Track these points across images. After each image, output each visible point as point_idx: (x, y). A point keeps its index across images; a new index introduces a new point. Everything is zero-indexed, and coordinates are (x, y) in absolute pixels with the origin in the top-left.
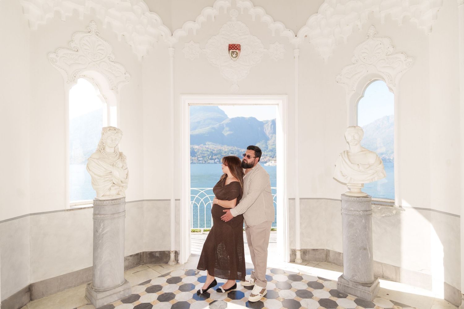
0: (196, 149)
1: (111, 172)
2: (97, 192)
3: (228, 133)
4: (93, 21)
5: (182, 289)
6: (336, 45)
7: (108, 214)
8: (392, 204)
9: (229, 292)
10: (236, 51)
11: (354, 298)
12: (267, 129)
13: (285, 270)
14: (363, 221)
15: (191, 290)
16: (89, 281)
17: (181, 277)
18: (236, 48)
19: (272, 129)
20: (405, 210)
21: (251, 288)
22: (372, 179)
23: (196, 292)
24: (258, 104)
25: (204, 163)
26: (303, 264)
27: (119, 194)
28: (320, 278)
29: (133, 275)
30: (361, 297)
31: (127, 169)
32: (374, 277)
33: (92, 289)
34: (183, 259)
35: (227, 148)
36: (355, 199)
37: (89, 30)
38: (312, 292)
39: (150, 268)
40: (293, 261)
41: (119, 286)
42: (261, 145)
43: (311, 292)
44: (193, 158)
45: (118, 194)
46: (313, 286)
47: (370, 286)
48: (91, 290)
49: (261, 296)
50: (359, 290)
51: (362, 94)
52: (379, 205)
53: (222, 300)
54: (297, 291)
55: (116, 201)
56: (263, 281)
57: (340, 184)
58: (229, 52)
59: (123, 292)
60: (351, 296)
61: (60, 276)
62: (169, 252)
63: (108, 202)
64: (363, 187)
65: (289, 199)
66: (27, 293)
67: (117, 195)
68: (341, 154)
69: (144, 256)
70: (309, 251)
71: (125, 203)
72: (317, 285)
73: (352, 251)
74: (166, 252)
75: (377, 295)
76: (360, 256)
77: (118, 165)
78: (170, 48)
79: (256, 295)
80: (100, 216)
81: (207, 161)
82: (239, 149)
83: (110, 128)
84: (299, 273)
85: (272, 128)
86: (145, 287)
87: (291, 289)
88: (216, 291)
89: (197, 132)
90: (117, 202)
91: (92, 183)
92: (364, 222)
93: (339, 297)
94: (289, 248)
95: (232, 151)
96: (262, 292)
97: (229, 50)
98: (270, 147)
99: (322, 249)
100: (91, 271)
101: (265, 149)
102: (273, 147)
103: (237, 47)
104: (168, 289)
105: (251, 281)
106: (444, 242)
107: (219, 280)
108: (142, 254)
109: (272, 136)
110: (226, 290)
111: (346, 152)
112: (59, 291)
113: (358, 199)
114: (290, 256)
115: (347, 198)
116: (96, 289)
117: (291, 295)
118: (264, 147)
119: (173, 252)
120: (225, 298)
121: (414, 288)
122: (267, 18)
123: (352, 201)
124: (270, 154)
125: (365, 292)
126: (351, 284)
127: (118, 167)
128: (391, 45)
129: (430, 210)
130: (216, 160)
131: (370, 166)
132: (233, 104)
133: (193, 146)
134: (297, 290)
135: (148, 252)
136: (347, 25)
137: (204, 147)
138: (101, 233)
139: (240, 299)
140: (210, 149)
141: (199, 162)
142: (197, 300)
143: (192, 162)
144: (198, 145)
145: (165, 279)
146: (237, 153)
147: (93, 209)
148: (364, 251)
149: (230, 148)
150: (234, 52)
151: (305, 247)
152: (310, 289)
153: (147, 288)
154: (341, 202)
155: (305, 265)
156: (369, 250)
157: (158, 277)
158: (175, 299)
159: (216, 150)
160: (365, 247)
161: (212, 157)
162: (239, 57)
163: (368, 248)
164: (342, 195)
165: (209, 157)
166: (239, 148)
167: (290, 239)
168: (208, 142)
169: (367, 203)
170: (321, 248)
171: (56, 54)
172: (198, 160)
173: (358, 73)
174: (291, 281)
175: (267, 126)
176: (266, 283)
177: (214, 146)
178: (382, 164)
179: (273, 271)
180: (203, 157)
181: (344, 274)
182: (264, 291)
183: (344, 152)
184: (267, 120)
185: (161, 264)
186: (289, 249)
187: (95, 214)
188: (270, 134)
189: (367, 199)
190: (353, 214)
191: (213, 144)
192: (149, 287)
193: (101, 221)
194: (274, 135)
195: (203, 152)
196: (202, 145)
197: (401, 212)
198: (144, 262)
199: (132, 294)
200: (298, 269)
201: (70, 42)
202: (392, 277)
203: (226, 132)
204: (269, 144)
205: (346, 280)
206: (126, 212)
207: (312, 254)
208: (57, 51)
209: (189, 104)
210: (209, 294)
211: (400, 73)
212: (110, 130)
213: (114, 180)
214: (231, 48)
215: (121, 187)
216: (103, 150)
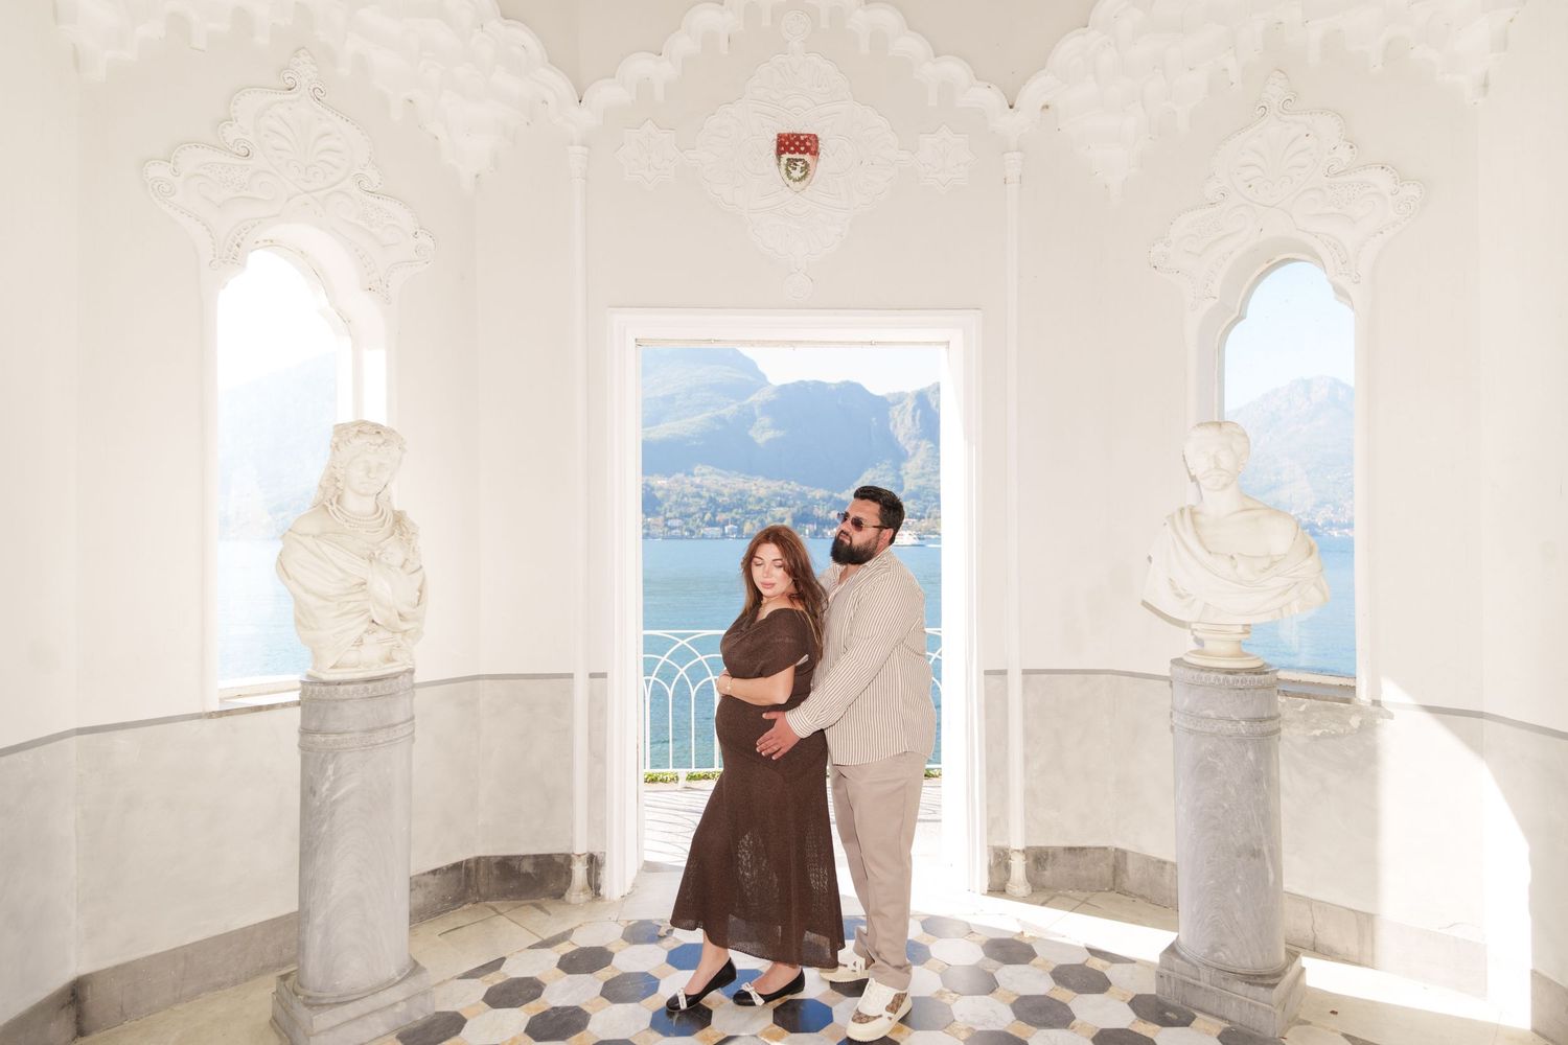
0: (661, 488)
1: (365, 584)
2: (313, 652)
3: (770, 434)
4: (303, 51)
5: (615, 991)
6: (1151, 138)
7: (352, 732)
8: (1346, 694)
9: (777, 1003)
10: (801, 156)
11: (1218, 1026)
12: (899, 420)
13: (972, 920)
14: (1251, 755)
15: (645, 996)
16: (284, 965)
17: (610, 949)
18: (802, 149)
19: (917, 422)
20: (1391, 716)
21: (857, 988)
22: (1280, 609)
23: (664, 1004)
25: (687, 538)
26: (1035, 898)
27: (393, 661)
28: (1094, 952)
29: (440, 939)
30: (1241, 1025)
31: (420, 572)
32: (1287, 951)
33: (297, 994)
34: (615, 881)
35: (765, 484)
36: (1222, 677)
37: (289, 81)
38: (1070, 1005)
39: (500, 914)
40: (998, 889)
41: (390, 984)
42: (880, 476)
43: (1065, 1005)
44: (649, 519)
45: (390, 660)
46: (1072, 983)
47: (1273, 986)
48: (291, 997)
49: (890, 1018)
50: (1235, 999)
51: (1240, 311)
52: (1299, 695)
53: (755, 1036)
54: (1015, 1002)
55: (379, 684)
56: (899, 967)
57: (1166, 623)
58: (779, 160)
59: (404, 1005)
60: (1207, 1018)
61: (183, 947)
62: (568, 859)
63: (351, 688)
64: (1247, 636)
65: (987, 673)
66: (63, 1011)
67: (385, 663)
68: (1171, 517)
69: (481, 873)
70: (1054, 856)
71: (414, 686)
72: (1086, 977)
73: (1209, 862)
74: (557, 859)
75: (1297, 1015)
76: (1240, 877)
77: (387, 558)
78: (572, 144)
79: (875, 1018)
80: (323, 739)
81: (697, 531)
82: (805, 488)
83: (362, 428)
84: (1022, 933)
85: (917, 418)
86: (481, 987)
87: (993, 995)
88: (731, 1001)
89: (663, 431)
90: (383, 687)
91: (298, 622)
92: (1252, 758)
93: (1166, 1022)
94: (986, 844)
95: (783, 496)
96: (893, 1007)
97: (779, 153)
98: (910, 485)
99: (1100, 848)
100: (292, 927)
102: (921, 482)
103: (808, 144)
104: (562, 992)
105: (855, 964)
106: (1530, 831)
107: (743, 961)
108: (472, 865)
109: (917, 447)
110: (768, 998)
111: (1187, 513)
112: (178, 1000)
113: (1231, 677)
114: (990, 873)
115: (1190, 674)
116: (309, 997)
117: (998, 1015)
119: (582, 858)
120: (765, 1026)
121: (1425, 988)
122: (910, 45)
123: (1212, 685)
125: (1256, 1007)
126: (1207, 978)
127: (389, 566)
128: (1344, 140)
129: (1480, 715)
130: (726, 528)
131: (1273, 563)
132: (793, 343)
133: (651, 478)
134: (1015, 998)
135: (496, 857)
136: (1191, 69)
137: (687, 482)
138: (326, 796)
139: (817, 1031)
140: (708, 490)
141: (669, 533)
142: (666, 1034)
143: (648, 534)
144: (668, 476)
145: (553, 955)
146: (798, 502)
147: (298, 709)
148: (1252, 859)
149: (775, 486)
150: (797, 160)
151: (1041, 841)
152: (1063, 994)
153: (489, 989)
154: (1171, 686)
155: (1043, 904)
156: (1268, 859)
157: (530, 947)
158: (588, 1032)
159: (726, 494)
160: (1256, 847)
161: (714, 515)
162: (814, 179)
163: (1265, 849)
164: (1172, 661)
165: (704, 514)
166: (805, 485)
167: (988, 813)
168: (699, 467)
169: (1263, 690)
170: (1098, 845)
171: (171, 165)
172: (666, 525)
173: (1226, 236)
174: (994, 963)
175: (900, 412)
176: (908, 972)
177: (723, 481)
178: (1314, 556)
179: (931, 925)
180: (684, 516)
181: (1182, 939)
182: (902, 1001)
183: (1182, 511)
184: (900, 393)
185: (537, 902)
186: (986, 849)
187: (305, 731)
188: (910, 439)
189: (1262, 677)
190: (1215, 730)
191: (720, 475)
192: (497, 985)
193: (326, 756)
194: (925, 444)
195: (682, 498)
196: (680, 476)
197: (1378, 722)
198: (478, 891)
199: (436, 1013)
200: (1016, 917)
201: (221, 122)
202: (1347, 949)
203: (763, 432)
204: (907, 473)
205: (1188, 962)
206: (416, 721)
207: (1065, 866)
208: (176, 156)
209: (638, 343)
210: (709, 1012)
211: (1375, 236)
212: (361, 435)
213: (372, 610)
214: (784, 145)
215: (399, 636)
216: (334, 502)
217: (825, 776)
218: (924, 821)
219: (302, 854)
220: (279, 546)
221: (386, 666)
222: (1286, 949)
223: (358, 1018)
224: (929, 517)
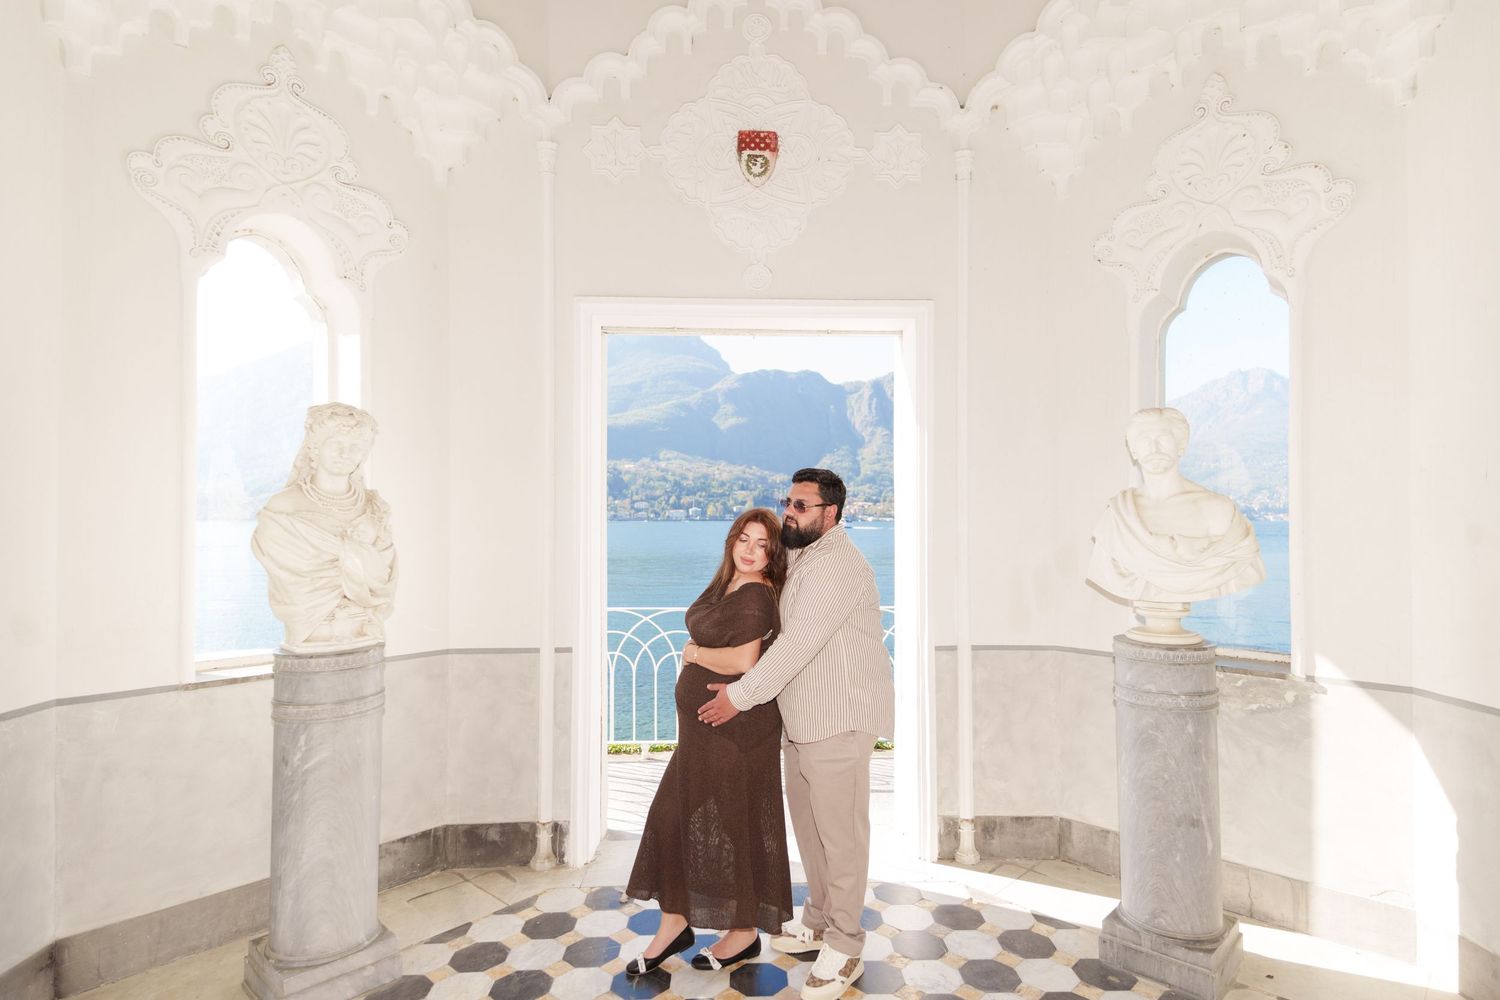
0: (628, 472)
1: (337, 560)
2: (287, 626)
3: (733, 421)
4: (282, 48)
5: (575, 956)
6: (1095, 137)
7: (324, 704)
8: (1282, 670)
10: (761, 153)
11: (1158, 989)
12: (856, 408)
13: (923, 887)
14: (1190, 729)
15: (606, 961)
16: (257, 929)
17: (573, 915)
18: (762, 145)
19: (874, 411)
20: (1324, 692)
22: (1219, 587)
23: (624, 968)
24: (833, 332)
25: (653, 520)
26: (984, 866)
27: (365, 635)
28: (1040, 918)
29: (407, 905)
30: (1181, 988)
31: (391, 550)
32: (1226, 917)
33: (268, 958)
34: (578, 851)
35: (728, 468)
36: (1162, 653)
37: (269, 77)
38: (1016, 969)
39: (467, 881)
40: (948, 857)
41: (359, 948)
42: (838, 461)
43: (1011, 969)
44: (616, 502)
45: (361, 634)
46: (1019, 947)
47: (1212, 951)
48: (263, 961)
49: (843, 982)
50: (1175, 963)
51: (1180, 303)
52: (1237, 671)
54: (964, 966)
55: (350, 657)
56: (853, 935)
58: (740, 156)
59: (373, 968)
60: (1148, 982)
61: (157, 912)
62: (533, 827)
63: (322, 661)
64: (1186, 614)
65: (938, 649)
66: (42, 973)
67: (356, 637)
68: (1114, 500)
69: (449, 841)
70: (1002, 825)
71: (384, 660)
72: (1032, 942)
73: (1150, 832)
74: (522, 828)
75: (1234, 979)
76: (1180, 846)
77: (359, 536)
78: (541, 140)
79: (828, 982)
80: (295, 710)
81: (662, 514)
82: (766, 472)
83: (337, 410)
84: (971, 899)
85: (873, 406)
86: (447, 951)
87: (943, 959)
89: (631, 417)
90: (353, 660)
91: (272, 597)
92: (1191, 731)
93: (1107, 986)
94: (936, 814)
95: (745, 480)
96: (846, 972)
97: (740, 150)
98: (866, 470)
99: (1046, 818)
100: (263, 894)
101: (850, 474)
102: (877, 467)
103: (768, 141)
104: (526, 956)
105: (803, 935)
106: (1457, 803)
108: (440, 833)
109: (873, 434)
110: (725, 963)
111: (1129, 495)
112: (153, 963)
113: (1171, 653)
114: (940, 842)
115: (1133, 650)
116: (280, 961)
117: (946, 977)
118: (846, 468)
119: (547, 826)
120: (721, 990)
121: (1357, 953)
122: (867, 47)
123: (1153, 661)
124: (868, 491)
125: (1195, 971)
126: (1148, 944)
127: (360, 543)
128: (1280, 140)
129: (1410, 690)
130: (690, 510)
131: (1211, 544)
132: (752, 332)
133: (618, 462)
134: (963, 963)
135: (462, 825)
136: (1133, 72)
137: (653, 466)
138: (299, 766)
139: (772, 994)
140: (673, 474)
141: (635, 515)
142: (626, 998)
143: (615, 516)
144: (635, 460)
145: (518, 921)
146: (759, 486)
147: (271, 682)
148: (1192, 829)
149: (737, 470)
150: (757, 156)
151: (989, 812)
152: (1010, 959)
153: (456, 954)
154: (1114, 662)
155: (990, 872)
156: (1206, 828)
157: (495, 913)
158: (551, 995)
159: (691, 478)
160: (1195, 817)
161: (679, 498)
162: (773, 176)
163: (1204, 819)
164: (1115, 638)
165: (669, 497)
166: (766, 469)
167: (938, 785)
168: (665, 452)
169: (1202, 666)
170: (1047, 815)
171: (154, 157)
172: (632, 508)
173: (1166, 231)
174: (943, 928)
175: (856, 400)
177: (687, 465)
178: (1251, 537)
179: (885, 892)
180: (651, 499)
181: (1124, 906)
182: (855, 966)
183: (1124, 493)
184: (857, 382)
185: (503, 868)
186: (936, 818)
187: (278, 703)
188: (866, 426)
189: (1201, 653)
190: (1154, 704)
191: (683, 459)
192: (463, 950)
193: (298, 727)
194: (881, 431)
195: (648, 482)
196: (646, 460)
197: (1312, 697)
198: (446, 858)
199: (404, 977)
200: (965, 884)
201: (204, 115)
202: (1283, 915)
203: (726, 419)
204: (863, 459)
205: (1129, 927)
206: (386, 693)
207: (1012, 835)
208: (158, 148)
209: (604, 330)
210: (669, 976)
211: (1308, 232)
212: (335, 417)
213: (343, 585)
214: (744, 142)
215: (370, 611)
216: (308, 483)
217: (779, 748)
218: (877, 791)
219: (275, 822)
220: (255, 524)
221: (359, 640)
222: (1224, 915)
223: (328, 981)
224: (884, 501)
